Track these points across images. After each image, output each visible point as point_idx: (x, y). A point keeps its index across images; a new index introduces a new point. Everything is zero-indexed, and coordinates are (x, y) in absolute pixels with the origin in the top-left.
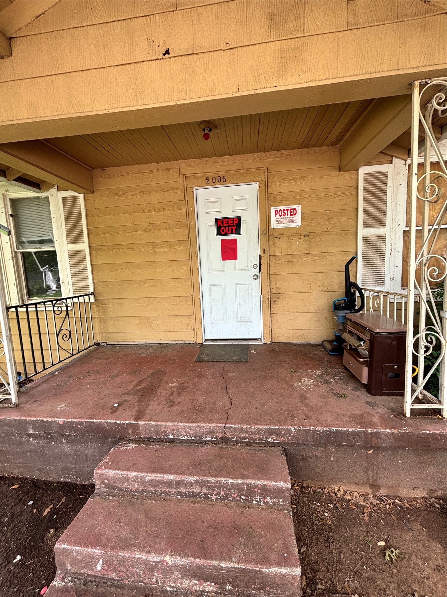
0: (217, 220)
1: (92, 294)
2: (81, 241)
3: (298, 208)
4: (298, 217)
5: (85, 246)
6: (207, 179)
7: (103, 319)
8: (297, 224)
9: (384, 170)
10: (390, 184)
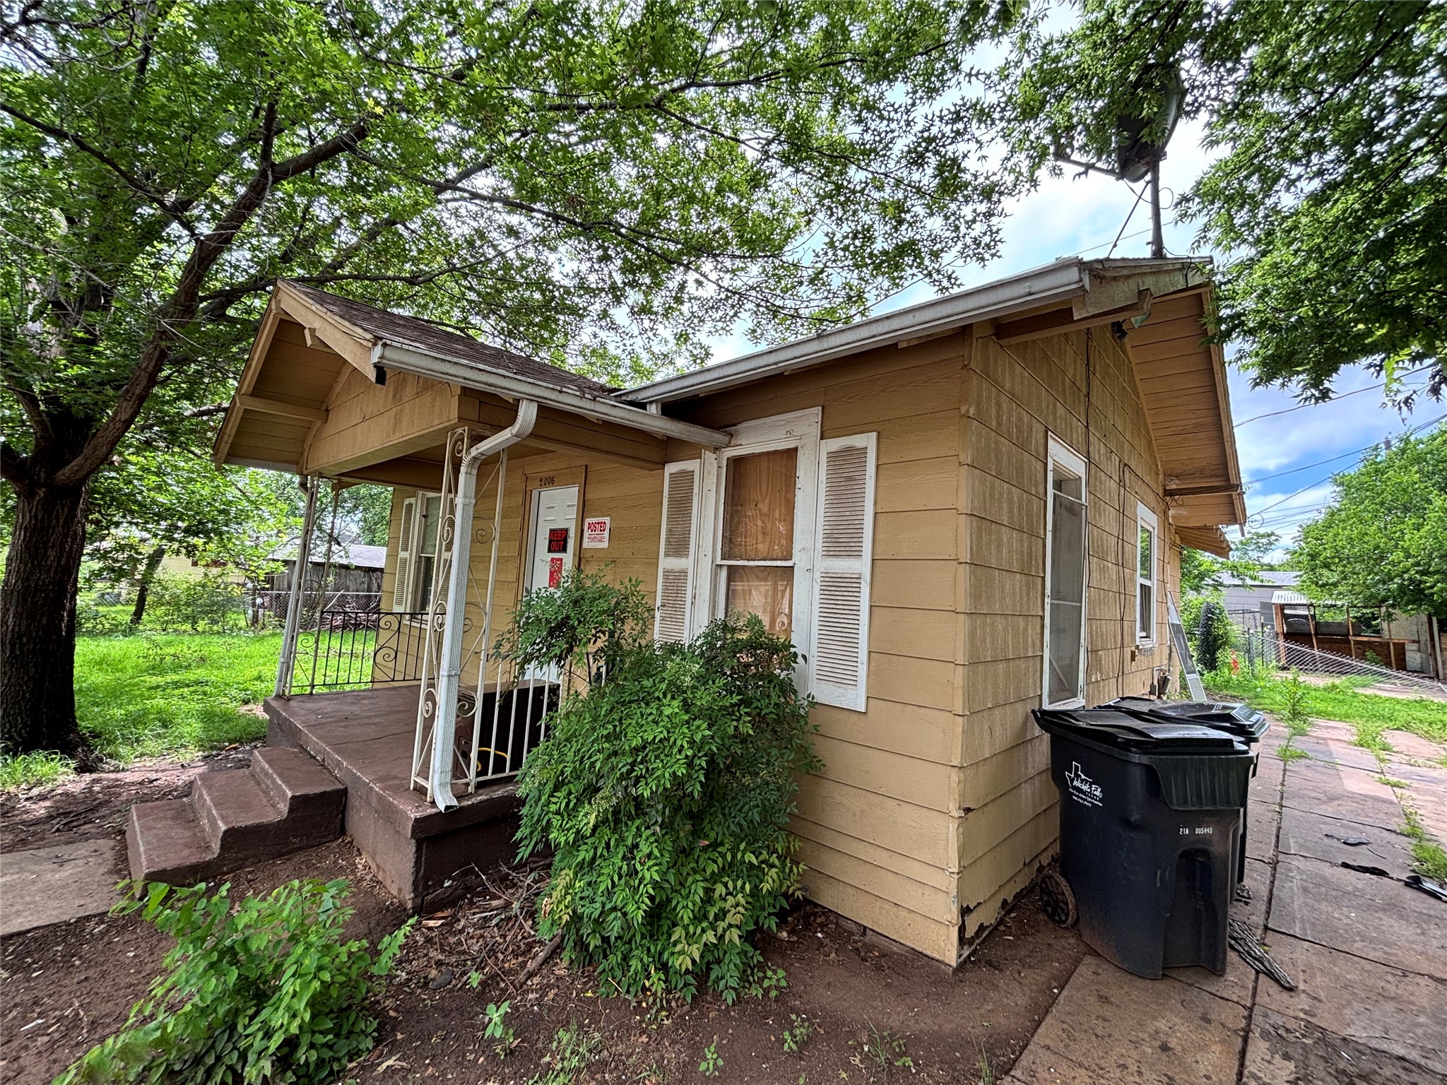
0: (551, 531)
3: (608, 521)
4: (606, 534)
6: (541, 480)
8: (605, 545)
9: (690, 469)
10: (696, 490)
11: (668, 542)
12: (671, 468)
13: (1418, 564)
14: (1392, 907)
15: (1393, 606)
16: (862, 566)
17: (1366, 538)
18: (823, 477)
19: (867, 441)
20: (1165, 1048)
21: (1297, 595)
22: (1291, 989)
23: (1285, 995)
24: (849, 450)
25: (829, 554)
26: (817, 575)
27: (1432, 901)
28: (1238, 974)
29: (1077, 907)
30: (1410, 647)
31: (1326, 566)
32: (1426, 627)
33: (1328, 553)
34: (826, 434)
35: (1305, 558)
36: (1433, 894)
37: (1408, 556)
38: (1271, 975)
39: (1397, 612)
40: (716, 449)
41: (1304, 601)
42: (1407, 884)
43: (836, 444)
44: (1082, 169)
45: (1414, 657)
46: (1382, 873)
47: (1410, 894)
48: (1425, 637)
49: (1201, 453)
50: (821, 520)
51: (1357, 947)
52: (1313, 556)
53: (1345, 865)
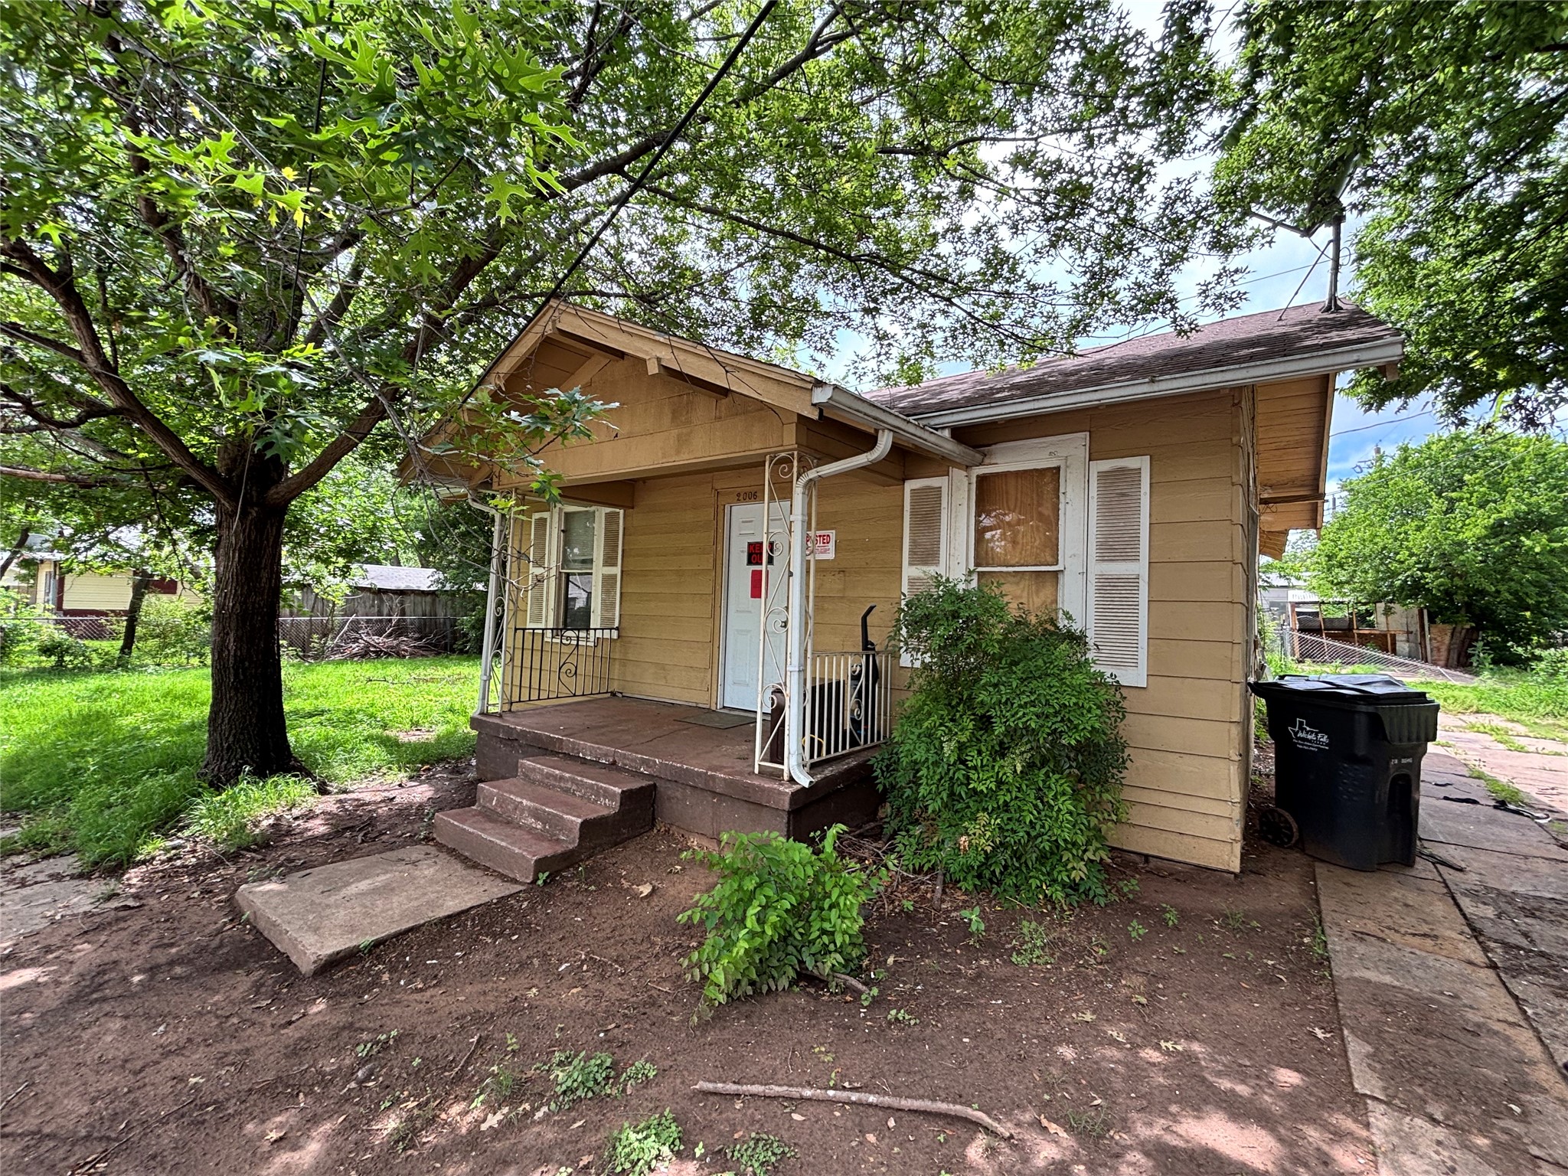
0: (750, 544)
1: (617, 629)
2: (615, 565)
3: (832, 533)
4: (832, 546)
5: (617, 571)
6: (738, 495)
7: (624, 662)
8: (831, 556)
9: (937, 485)
10: (944, 504)
11: (912, 552)
12: (910, 485)
13: (1419, 562)
14: (1492, 821)
15: (1391, 601)
16: (1140, 568)
17: (1377, 540)
18: (1094, 492)
19: (1142, 463)
20: (1406, 905)
21: (1308, 593)
22: (1461, 870)
23: (1460, 874)
24: (1122, 471)
25: (1102, 559)
26: (1092, 578)
27: (1517, 816)
28: (1422, 866)
29: (1300, 830)
30: (1400, 637)
31: (1341, 566)
32: (1417, 619)
33: (1342, 554)
34: (1094, 456)
35: (1323, 559)
36: (1517, 812)
37: (1412, 555)
38: (1444, 863)
39: (1397, 607)
40: (967, 468)
41: (1316, 599)
42: (1495, 807)
43: (1106, 465)
44: (1270, 224)
45: (1403, 646)
46: (1474, 802)
47: (1500, 813)
48: (1415, 627)
49: (1299, 466)
50: (1093, 530)
51: (1486, 845)
52: (1330, 557)
53: (1446, 798)
